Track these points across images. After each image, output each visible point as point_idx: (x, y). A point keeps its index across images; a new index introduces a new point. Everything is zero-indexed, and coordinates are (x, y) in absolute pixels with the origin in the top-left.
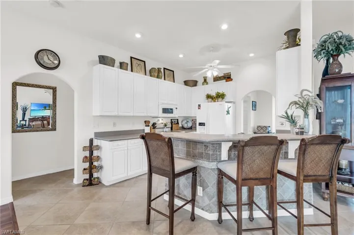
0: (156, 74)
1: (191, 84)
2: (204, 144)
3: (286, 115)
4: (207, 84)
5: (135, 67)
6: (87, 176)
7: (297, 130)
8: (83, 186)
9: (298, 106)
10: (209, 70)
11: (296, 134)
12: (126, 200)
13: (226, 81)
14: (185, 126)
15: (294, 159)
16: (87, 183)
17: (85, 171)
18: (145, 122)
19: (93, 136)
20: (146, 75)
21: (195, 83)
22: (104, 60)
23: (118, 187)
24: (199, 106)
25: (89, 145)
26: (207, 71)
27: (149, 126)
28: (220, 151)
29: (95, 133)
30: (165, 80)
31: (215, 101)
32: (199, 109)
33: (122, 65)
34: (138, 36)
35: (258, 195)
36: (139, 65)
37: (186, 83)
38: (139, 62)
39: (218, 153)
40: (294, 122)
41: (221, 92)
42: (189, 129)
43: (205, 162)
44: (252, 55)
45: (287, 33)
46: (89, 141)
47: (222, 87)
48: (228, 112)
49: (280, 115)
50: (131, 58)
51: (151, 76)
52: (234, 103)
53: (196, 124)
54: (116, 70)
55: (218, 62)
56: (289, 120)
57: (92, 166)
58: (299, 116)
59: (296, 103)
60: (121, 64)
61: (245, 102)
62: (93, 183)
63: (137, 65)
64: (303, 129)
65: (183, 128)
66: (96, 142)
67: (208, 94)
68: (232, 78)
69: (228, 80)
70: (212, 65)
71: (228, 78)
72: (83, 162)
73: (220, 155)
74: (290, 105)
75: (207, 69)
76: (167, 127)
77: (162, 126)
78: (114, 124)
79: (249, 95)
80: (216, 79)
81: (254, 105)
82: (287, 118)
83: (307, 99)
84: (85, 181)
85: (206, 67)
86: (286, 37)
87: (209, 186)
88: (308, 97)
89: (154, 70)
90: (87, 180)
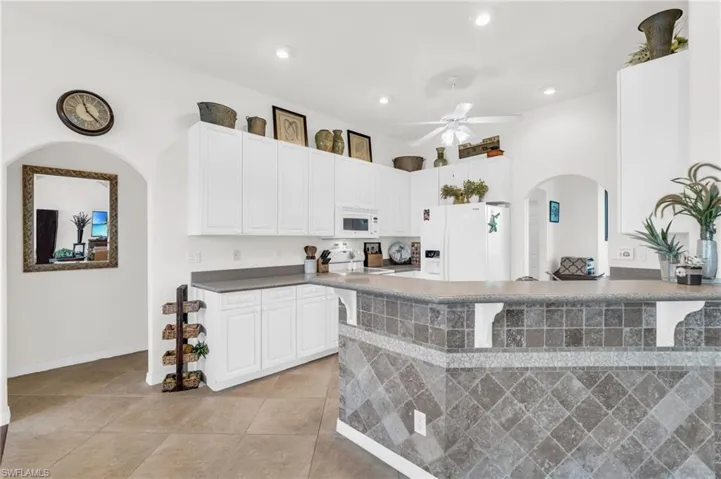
0: (330, 144)
1: (410, 165)
2: (430, 306)
3: (646, 232)
4: (445, 162)
5: (283, 130)
6: (173, 369)
7: (682, 273)
8: (165, 391)
9: (679, 208)
10: (447, 128)
11: (679, 283)
12: (249, 431)
13: (488, 156)
14: (397, 257)
15: (673, 349)
16: (173, 383)
17: (168, 358)
18: (306, 249)
19: (187, 281)
20: (306, 144)
21: (417, 163)
22: (210, 113)
23: (237, 395)
24: (427, 212)
25: (175, 301)
26: (444, 131)
27: (313, 258)
28: (471, 325)
29: (193, 274)
30: (350, 156)
31: (463, 202)
32: (426, 219)
33: (254, 125)
34: (282, 54)
35: (574, 440)
36: (291, 124)
37: (398, 163)
38: (292, 118)
39: (466, 330)
40: (670, 249)
41: (476, 181)
42: (405, 263)
43: (433, 351)
44: (550, 92)
45: (646, 26)
46: (175, 292)
47: (478, 168)
48: (493, 227)
49: (632, 232)
50: (274, 108)
51: (318, 148)
52: (507, 205)
53: (419, 254)
54: (239, 135)
55: (467, 107)
56: (658, 244)
57: (184, 346)
58: (686, 235)
59: (674, 200)
60: (250, 121)
61: (533, 203)
62: (186, 384)
63: (287, 124)
64: (700, 268)
65: (392, 263)
66: (194, 294)
67: (446, 186)
68: (501, 148)
69: (494, 152)
70: (454, 116)
71: (493, 149)
72: (164, 338)
73: (471, 334)
74: (658, 205)
75: (441, 129)
76: (355, 259)
77: (345, 257)
78: (237, 255)
79: (541, 187)
80: (466, 152)
81: (555, 211)
82: (650, 240)
83: (708, 187)
84: (168, 380)
85: (441, 122)
86: (643, 34)
87: (441, 414)
88: (712, 181)
89: (324, 133)
90: (174, 376)
